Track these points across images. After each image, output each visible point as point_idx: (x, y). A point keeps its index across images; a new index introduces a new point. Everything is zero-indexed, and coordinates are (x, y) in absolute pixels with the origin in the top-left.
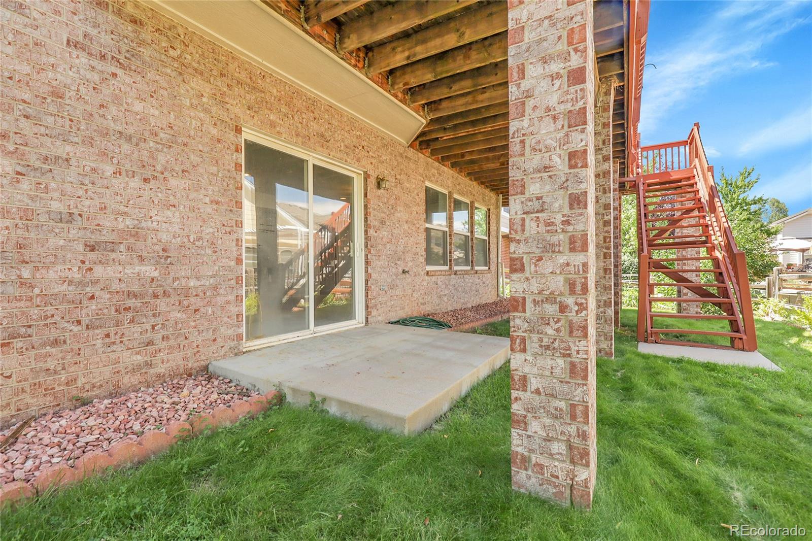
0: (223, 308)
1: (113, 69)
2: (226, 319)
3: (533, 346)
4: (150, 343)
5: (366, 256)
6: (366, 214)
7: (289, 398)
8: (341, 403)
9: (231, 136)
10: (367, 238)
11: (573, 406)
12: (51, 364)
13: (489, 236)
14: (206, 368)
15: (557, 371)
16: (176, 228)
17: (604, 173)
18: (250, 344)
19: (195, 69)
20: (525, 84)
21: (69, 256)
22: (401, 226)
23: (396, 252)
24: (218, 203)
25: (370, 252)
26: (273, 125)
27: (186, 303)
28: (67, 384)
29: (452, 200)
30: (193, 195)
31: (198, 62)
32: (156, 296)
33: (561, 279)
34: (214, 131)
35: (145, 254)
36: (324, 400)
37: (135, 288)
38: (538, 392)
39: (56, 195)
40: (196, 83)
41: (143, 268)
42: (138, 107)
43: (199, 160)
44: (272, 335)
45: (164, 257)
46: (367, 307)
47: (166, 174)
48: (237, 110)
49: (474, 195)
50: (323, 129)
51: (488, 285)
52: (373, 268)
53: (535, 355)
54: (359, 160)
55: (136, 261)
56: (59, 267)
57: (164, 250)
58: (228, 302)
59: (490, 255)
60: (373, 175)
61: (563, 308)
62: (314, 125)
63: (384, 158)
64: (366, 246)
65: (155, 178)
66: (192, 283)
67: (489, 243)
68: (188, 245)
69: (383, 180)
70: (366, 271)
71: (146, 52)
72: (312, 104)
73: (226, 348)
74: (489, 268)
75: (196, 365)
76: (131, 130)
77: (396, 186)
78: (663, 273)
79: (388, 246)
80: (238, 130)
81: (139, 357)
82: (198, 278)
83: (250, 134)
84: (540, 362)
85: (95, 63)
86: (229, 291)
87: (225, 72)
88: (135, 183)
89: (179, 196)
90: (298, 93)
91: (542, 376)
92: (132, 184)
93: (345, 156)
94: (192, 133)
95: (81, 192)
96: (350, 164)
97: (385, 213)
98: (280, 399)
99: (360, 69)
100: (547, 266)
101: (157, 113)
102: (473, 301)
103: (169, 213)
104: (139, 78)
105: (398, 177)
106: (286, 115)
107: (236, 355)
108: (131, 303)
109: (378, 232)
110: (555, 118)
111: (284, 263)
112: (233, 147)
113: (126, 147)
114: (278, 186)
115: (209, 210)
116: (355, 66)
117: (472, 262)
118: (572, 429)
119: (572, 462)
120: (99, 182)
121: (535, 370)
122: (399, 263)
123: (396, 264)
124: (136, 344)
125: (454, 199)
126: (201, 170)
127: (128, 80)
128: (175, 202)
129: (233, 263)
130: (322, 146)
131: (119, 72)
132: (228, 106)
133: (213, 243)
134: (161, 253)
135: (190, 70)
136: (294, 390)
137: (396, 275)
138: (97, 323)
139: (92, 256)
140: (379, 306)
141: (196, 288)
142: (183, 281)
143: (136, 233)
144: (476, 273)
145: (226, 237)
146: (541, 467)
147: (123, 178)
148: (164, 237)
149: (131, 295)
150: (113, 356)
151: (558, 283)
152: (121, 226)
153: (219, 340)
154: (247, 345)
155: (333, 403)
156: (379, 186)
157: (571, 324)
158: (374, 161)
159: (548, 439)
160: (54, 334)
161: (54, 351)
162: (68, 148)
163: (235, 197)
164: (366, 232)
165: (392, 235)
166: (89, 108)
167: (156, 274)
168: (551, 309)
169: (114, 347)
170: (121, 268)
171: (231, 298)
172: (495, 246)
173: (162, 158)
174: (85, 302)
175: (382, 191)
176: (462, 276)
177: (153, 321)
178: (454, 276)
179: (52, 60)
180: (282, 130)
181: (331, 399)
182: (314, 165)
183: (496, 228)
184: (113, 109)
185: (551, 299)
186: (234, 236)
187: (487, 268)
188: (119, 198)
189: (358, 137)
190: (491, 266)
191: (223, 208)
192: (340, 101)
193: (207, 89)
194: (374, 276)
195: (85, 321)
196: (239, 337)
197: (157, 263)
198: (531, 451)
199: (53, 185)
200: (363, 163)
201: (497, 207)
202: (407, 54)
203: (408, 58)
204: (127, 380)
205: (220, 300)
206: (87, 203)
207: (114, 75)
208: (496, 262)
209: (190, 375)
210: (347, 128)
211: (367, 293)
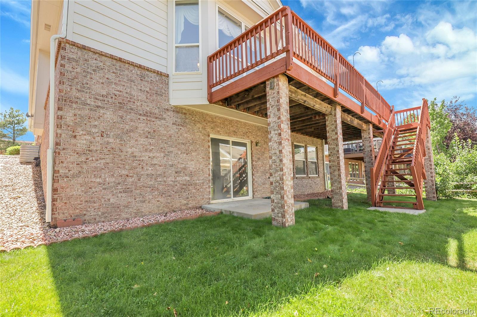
0: (205, 189)
1: (181, 127)
2: (206, 193)
3: (275, 193)
4: (188, 198)
5: (252, 172)
6: (252, 156)
7: (224, 213)
8: (237, 213)
9: (207, 138)
10: (252, 165)
11: (282, 205)
12: (169, 201)
13: (318, 160)
14: (201, 207)
15: (279, 198)
16: (193, 166)
17: (336, 139)
18: (212, 201)
19: (198, 121)
20: (271, 135)
21: (172, 175)
22: (267, 159)
23: (265, 170)
24: (204, 158)
25: (254, 170)
26: (219, 132)
27: (196, 187)
28: (172, 207)
29: (294, 146)
30: (198, 157)
31: (199, 119)
32: (189, 185)
33: (279, 177)
34: (203, 138)
35: (187, 174)
36: (233, 212)
37: (185, 183)
38: (276, 203)
39: (170, 160)
40: (198, 125)
41: (186, 178)
42: (185, 135)
43: (199, 146)
44: (219, 199)
45: (191, 175)
46: (253, 191)
47: (191, 152)
48: (209, 130)
49: (306, 142)
50: (235, 129)
51: (318, 184)
52: (255, 177)
53: (275, 195)
54: (248, 137)
55: (185, 176)
56: (170, 178)
57: (191, 172)
58: (206, 188)
59: (318, 169)
60: (254, 141)
61: (280, 184)
62: (232, 128)
63: (259, 134)
64: (252, 168)
65: (189, 153)
66: (197, 182)
67: (318, 163)
68: (196, 171)
69: (258, 143)
70: (252, 178)
71: (187, 121)
72: (231, 121)
73: (206, 202)
74: (319, 176)
75: (198, 206)
76: (184, 142)
77: (264, 144)
78: (395, 176)
79: (262, 168)
80: (209, 136)
81: (185, 202)
82: (199, 180)
83: (212, 136)
84: (276, 196)
85: (177, 127)
86: (207, 184)
87: (205, 120)
88: (185, 155)
89: (194, 157)
90: (226, 119)
91: (276, 199)
92: (184, 156)
93: (243, 137)
94: (197, 139)
95: (174, 159)
96: (245, 139)
97: (260, 155)
98: (222, 213)
99: (245, 112)
100: (277, 175)
101: (189, 136)
102: (308, 191)
103: (192, 162)
104: (186, 128)
105: (265, 140)
106: (223, 128)
107: (209, 204)
108: (184, 187)
109: (257, 163)
110: (276, 143)
111: (223, 175)
112: (207, 141)
113: (183, 146)
114: (220, 144)
115: (202, 160)
116: (243, 112)
117: (307, 173)
118: (282, 210)
119: (283, 218)
120: (178, 156)
121: (275, 198)
122: (267, 174)
123: (265, 175)
124: (185, 198)
125: (295, 145)
126: (199, 149)
127: (184, 129)
128: (193, 159)
129: (208, 176)
130: (235, 135)
131: (182, 128)
132: (206, 129)
133: (202, 170)
134: (190, 173)
135: (197, 122)
136: (225, 211)
137: (266, 179)
138: (177, 192)
139: (176, 174)
140: (258, 191)
141: (198, 183)
142: (195, 181)
143: (185, 168)
144: (310, 178)
145: (206, 168)
146: (277, 220)
147: (182, 154)
148: (191, 169)
149: (184, 185)
150: (180, 201)
151: (278, 178)
152: (182, 167)
153: (204, 199)
154: (212, 202)
155: (236, 213)
156: (257, 145)
157: (281, 187)
158: (254, 136)
159: (278, 213)
160: (169, 194)
161: (169, 198)
162: (172, 149)
163: (208, 156)
164: (252, 163)
165: (263, 163)
166: (176, 138)
167: (189, 179)
168: (277, 184)
169: (180, 198)
170: (182, 178)
171: (207, 186)
172: (322, 165)
173: (190, 148)
174: (175, 186)
175: (258, 147)
176: (301, 180)
177: (188, 192)
178: (296, 180)
179: (170, 129)
180: (221, 133)
181: (235, 212)
182: (232, 141)
183: (322, 156)
184: (181, 137)
185: (277, 182)
186: (208, 168)
187: (317, 176)
188: (182, 160)
189: (248, 129)
190: (320, 175)
191: (205, 159)
192: (241, 119)
193: (201, 126)
194: (256, 179)
195: (175, 191)
196: (210, 199)
197: (189, 176)
198: (275, 217)
199: (170, 158)
200: (250, 137)
201: (322, 146)
202: (259, 107)
203: (260, 108)
204: (183, 207)
205: (204, 187)
206: (175, 161)
207: (181, 129)
208: (323, 172)
209: (197, 208)
210: (243, 127)
211: (253, 186)
